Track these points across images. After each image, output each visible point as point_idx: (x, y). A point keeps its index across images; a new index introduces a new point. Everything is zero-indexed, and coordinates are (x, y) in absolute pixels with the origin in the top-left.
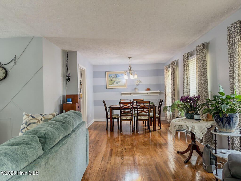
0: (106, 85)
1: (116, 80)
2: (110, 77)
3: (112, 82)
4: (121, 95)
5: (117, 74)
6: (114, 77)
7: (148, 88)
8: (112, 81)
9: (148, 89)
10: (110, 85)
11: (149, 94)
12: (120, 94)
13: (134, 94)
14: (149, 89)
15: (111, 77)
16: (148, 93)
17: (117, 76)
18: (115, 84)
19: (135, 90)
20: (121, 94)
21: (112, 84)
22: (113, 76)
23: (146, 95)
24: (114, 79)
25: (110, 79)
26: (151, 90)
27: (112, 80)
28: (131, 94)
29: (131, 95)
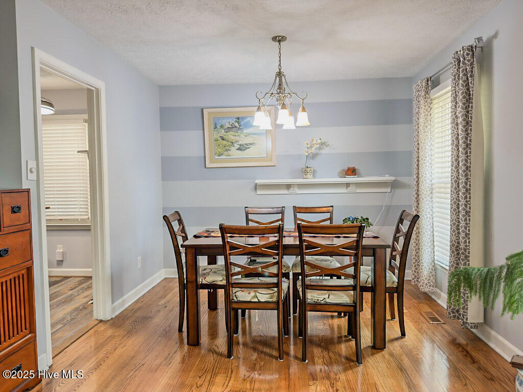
0: (203, 155)
1: (237, 138)
2: (218, 127)
3: (224, 145)
4: (256, 189)
5: (243, 118)
6: (232, 128)
7: (351, 166)
8: (225, 142)
9: (349, 169)
10: (217, 157)
11: (352, 189)
12: (252, 186)
13: (301, 186)
14: (352, 171)
15: (222, 126)
16: (348, 185)
17: (242, 123)
18: (234, 152)
19: (305, 171)
20: (256, 187)
21: (226, 153)
22: (228, 125)
23: (344, 190)
24: (231, 136)
25: (217, 136)
26: (360, 176)
27: (223, 139)
28: (288, 186)
29: (291, 191)
